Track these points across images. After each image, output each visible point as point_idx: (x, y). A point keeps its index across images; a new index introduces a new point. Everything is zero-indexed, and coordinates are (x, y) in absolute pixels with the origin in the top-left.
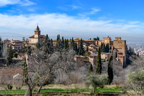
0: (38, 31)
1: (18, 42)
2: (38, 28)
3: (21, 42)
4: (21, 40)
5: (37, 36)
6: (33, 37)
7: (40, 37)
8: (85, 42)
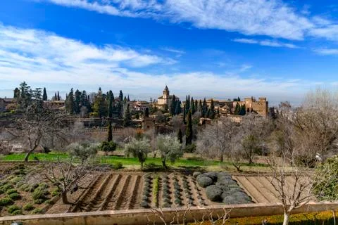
0: (167, 91)
1: (144, 103)
2: (167, 88)
3: (148, 103)
4: (149, 101)
5: (165, 97)
6: (161, 98)
7: (168, 98)
8: (218, 102)
